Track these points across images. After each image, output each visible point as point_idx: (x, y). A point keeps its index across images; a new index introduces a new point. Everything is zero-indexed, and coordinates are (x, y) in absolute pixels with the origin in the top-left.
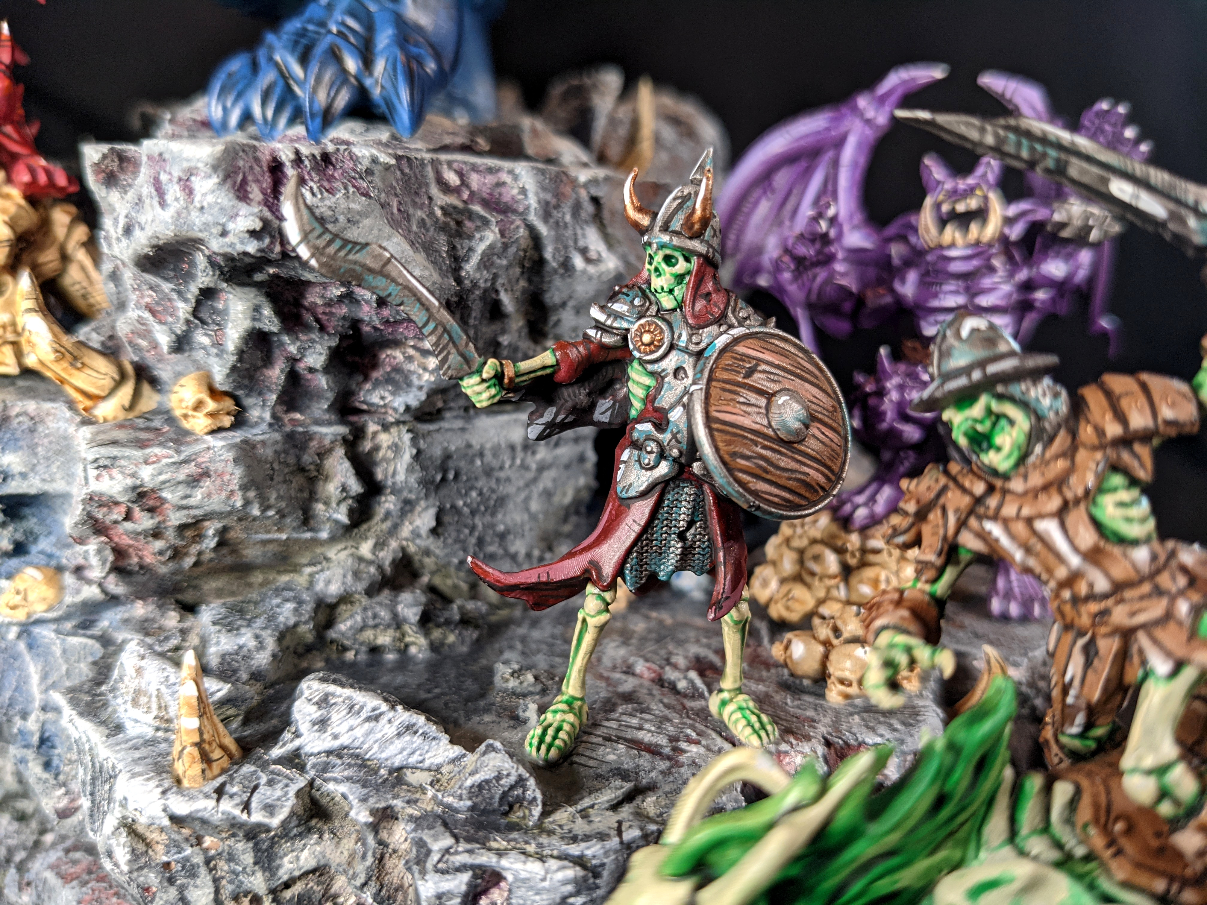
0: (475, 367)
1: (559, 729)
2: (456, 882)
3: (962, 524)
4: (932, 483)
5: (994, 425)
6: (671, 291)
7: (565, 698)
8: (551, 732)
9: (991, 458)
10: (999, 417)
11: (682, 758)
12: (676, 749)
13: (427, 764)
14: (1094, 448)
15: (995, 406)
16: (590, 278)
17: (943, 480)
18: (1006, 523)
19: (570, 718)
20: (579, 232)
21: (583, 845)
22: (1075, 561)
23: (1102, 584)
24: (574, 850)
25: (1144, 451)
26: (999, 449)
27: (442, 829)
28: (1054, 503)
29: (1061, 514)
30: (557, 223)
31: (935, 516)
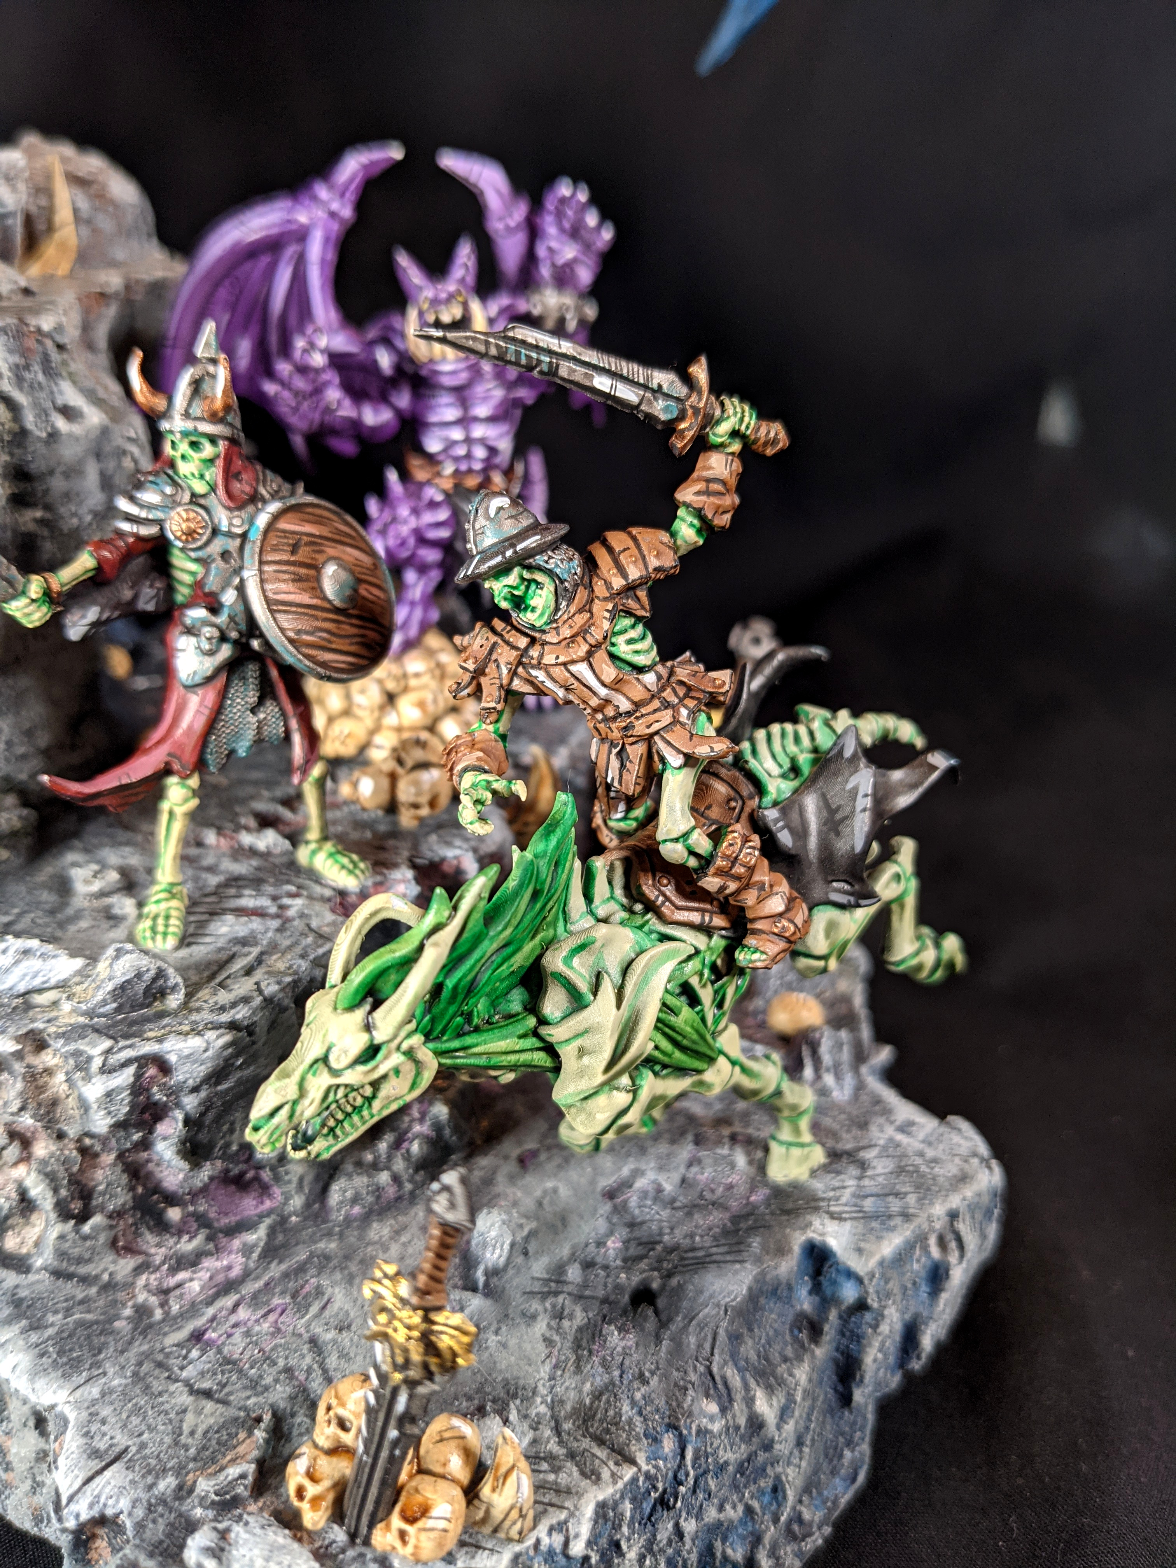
0: (20, 588)
1: (167, 917)
2: (124, 1076)
3: (514, 674)
4: (484, 642)
5: (528, 588)
6: (202, 477)
7: (162, 886)
8: (161, 921)
9: (528, 618)
10: (530, 581)
11: (291, 913)
12: (282, 907)
13: (53, 982)
14: (605, 599)
15: (526, 575)
16: (77, 439)
17: (494, 639)
18: (546, 669)
19: (175, 903)
20: (55, 389)
21: (233, 1012)
22: (603, 692)
23: (625, 705)
24: (225, 1018)
25: (642, 594)
26: (533, 610)
27: (96, 1035)
28: (583, 649)
29: (588, 657)
30: (31, 387)
31: (491, 669)
